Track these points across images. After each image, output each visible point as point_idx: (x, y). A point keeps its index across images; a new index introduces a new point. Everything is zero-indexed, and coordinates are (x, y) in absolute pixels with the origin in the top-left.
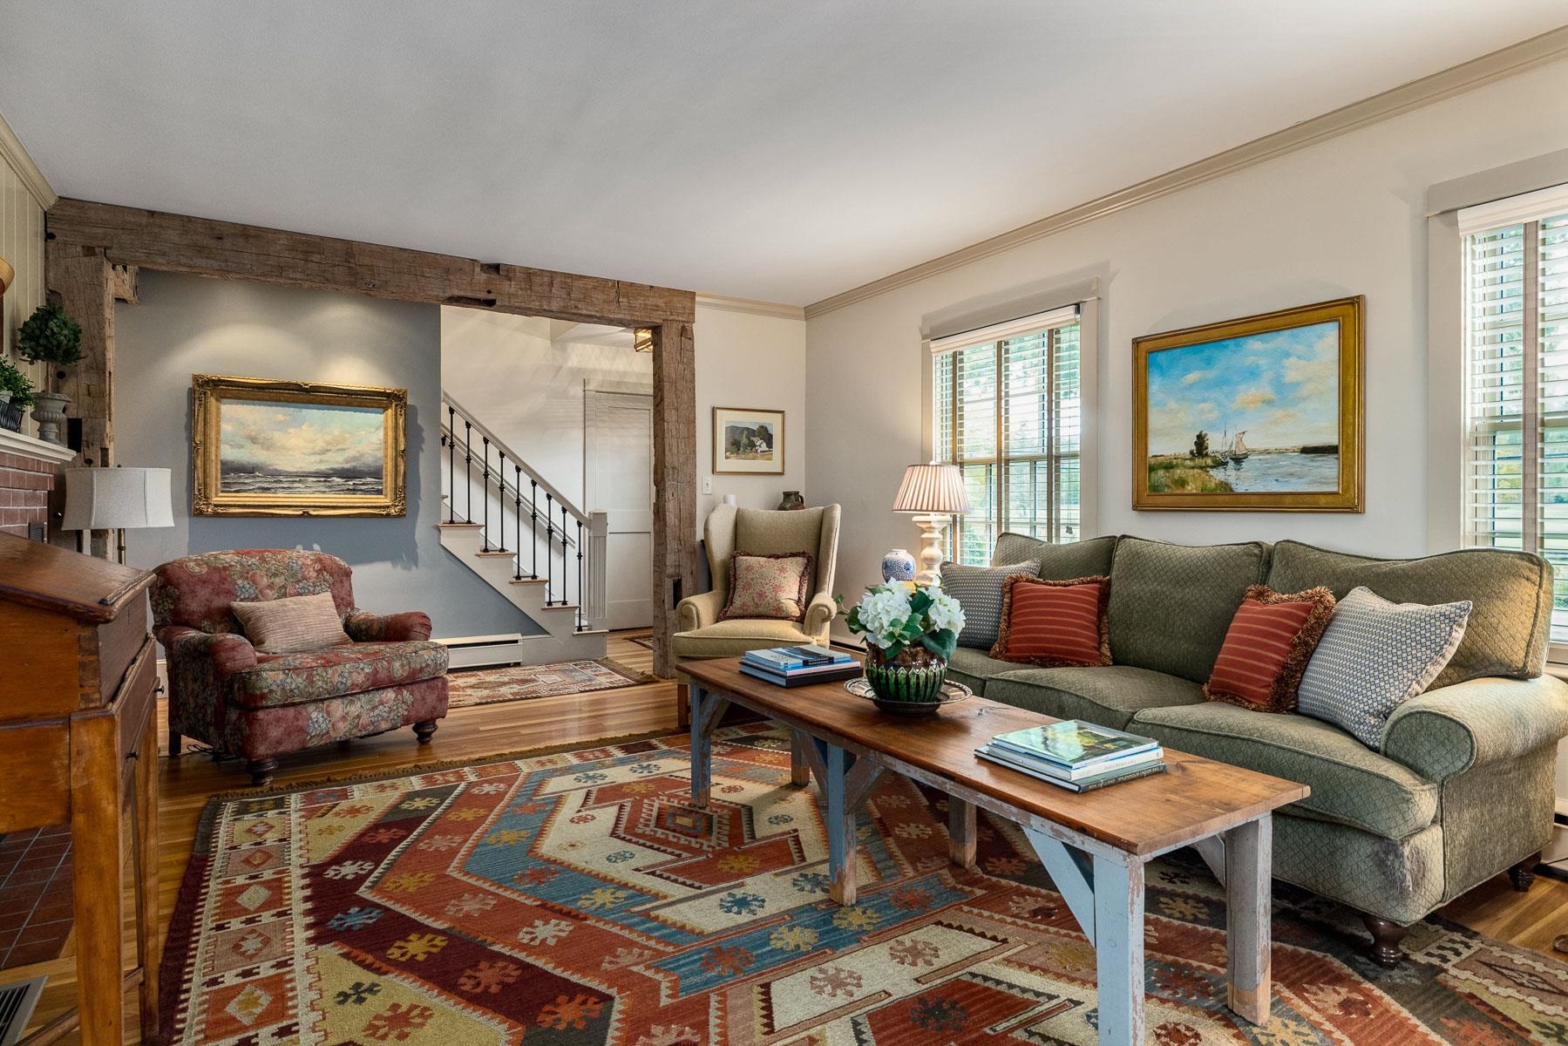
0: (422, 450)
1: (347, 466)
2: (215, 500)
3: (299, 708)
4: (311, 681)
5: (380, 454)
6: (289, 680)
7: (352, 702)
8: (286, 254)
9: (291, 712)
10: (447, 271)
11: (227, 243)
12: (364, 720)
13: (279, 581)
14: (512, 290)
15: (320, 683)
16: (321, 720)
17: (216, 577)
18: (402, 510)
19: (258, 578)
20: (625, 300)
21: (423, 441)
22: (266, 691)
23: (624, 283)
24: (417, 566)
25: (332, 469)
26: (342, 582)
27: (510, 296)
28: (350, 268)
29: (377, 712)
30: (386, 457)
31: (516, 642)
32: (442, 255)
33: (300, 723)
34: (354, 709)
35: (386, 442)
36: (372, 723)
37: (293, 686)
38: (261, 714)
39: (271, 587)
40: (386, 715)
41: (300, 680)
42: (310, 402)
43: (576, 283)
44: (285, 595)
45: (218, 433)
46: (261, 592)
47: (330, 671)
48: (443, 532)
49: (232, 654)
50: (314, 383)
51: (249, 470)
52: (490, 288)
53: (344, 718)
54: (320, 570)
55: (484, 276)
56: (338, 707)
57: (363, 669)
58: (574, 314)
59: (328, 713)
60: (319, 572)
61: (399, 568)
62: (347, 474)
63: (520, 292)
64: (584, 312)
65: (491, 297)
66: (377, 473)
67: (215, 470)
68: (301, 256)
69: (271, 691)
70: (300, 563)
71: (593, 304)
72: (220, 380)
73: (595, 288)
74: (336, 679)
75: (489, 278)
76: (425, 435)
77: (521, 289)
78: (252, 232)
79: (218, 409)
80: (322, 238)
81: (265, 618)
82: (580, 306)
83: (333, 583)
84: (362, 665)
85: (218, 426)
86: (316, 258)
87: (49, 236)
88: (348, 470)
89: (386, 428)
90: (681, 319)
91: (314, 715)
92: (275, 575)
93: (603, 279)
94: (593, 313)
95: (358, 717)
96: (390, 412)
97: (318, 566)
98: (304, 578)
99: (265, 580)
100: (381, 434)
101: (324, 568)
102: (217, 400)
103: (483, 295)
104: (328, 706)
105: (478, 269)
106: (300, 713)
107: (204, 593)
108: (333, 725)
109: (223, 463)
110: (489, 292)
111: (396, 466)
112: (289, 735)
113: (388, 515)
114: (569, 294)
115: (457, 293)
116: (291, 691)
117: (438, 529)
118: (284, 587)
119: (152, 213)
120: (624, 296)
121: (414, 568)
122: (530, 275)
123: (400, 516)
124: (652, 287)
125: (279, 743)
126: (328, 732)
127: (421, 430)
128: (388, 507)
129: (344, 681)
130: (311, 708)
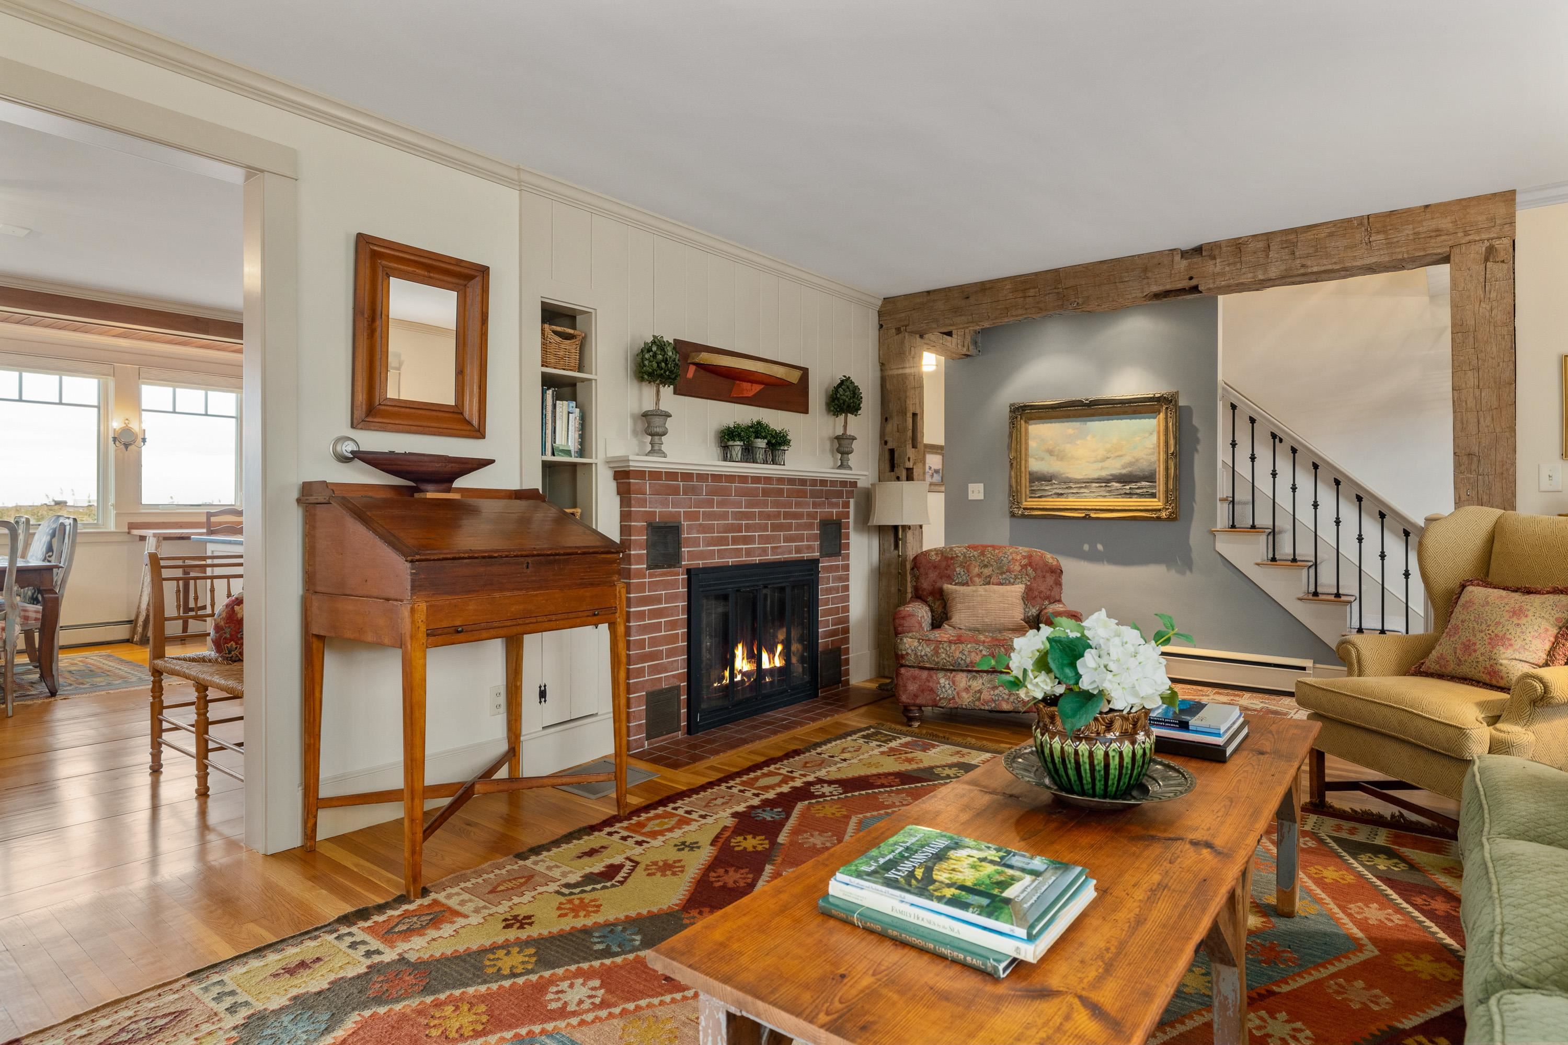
0: (1197, 451)
1: (1124, 471)
2: (1025, 504)
3: (932, 672)
4: (936, 652)
5: (1154, 458)
6: (920, 648)
7: (974, 678)
8: (1011, 295)
9: (925, 674)
10: (1145, 270)
11: (972, 300)
12: (985, 696)
13: (987, 571)
14: (1218, 269)
15: (944, 655)
16: (947, 686)
17: (944, 564)
18: (1171, 513)
19: (972, 567)
20: (1381, 237)
21: (1197, 441)
22: (904, 652)
23: (1377, 216)
24: (1191, 570)
25: (1111, 475)
26: (1044, 577)
27: (1215, 276)
28: (1058, 293)
29: (997, 692)
30: (1159, 461)
31: (1304, 669)
32: (1139, 256)
33: (931, 684)
34: (976, 684)
35: (1159, 446)
36: (994, 701)
37: (923, 653)
38: (903, 670)
39: (979, 575)
40: (1006, 697)
41: (928, 650)
42: (1093, 415)
43: (1302, 237)
44: (989, 583)
45: (1027, 449)
46: (971, 579)
47: (953, 647)
48: (1219, 537)
49: (902, 621)
50: (1093, 397)
51: (1047, 478)
52: (1192, 273)
53: (967, 690)
54: (1026, 565)
55: (1185, 263)
56: (962, 680)
57: (981, 651)
58: (1303, 275)
59: (954, 683)
60: (1024, 567)
61: (1173, 572)
62: (1124, 479)
63: (1227, 269)
64: (1315, 269)
65: (1194, 282)
66: (1150, 478)
67: (1025, 481)
68: (1021, 295)
69: (907, 654)
70: (1010, 557)
71: (1328, 256)
72: (1025, 406)
73: (1331, 235)
74: (957, 654)
75: (1189, 264)
76: (1200, 435)
77: (1229, 265)
78: (988, 286)
79: (1027, 430)
80: (1036, 274)
81: (957, 599)
82: (1309, 263)
83: (1035, 578)
84: (981, 648)
85: (1027, 443)
86: (1031, 292)
87: (881, 326)
88: (1124, 475)
89: (1159, 432)
90: (1484, 236)
91: (942, 681)
92: (986, 566)
93: (1343, 221)
94: (1330, 267)
95: (980, 692)
96: (1162, 415)
97: (1024, 562)
98: (1009, 571)
99: (977, 569)
100: (1154, 438)
101: (1030, 564)
102: (1026, 422)
103: (1185, 284)
104: (954, 677)
105: (1177, 258)
106: (931, 677)
107: (933, 575)
108: (958, 694)
109: (1031, 474)
110: (1191, 278)
111: (1167, 469)
112: (923, 691)
113: (1159, 518)
114: (1293, 253)
115: (1155, 289)
116: (922, 657)
117: (1213, 534)
118: (990, 577)
119: (928, 292)
120: (1378, 233)
121: (1188, 573)
122: (1238, 245)
123: (1171, 519)
124: (1427, 207)
125: (916, 696)
126: (953, 699)
127: (1196, 430)
128: (1160, 510)
129: (964, 657)
130: (941, 674)
